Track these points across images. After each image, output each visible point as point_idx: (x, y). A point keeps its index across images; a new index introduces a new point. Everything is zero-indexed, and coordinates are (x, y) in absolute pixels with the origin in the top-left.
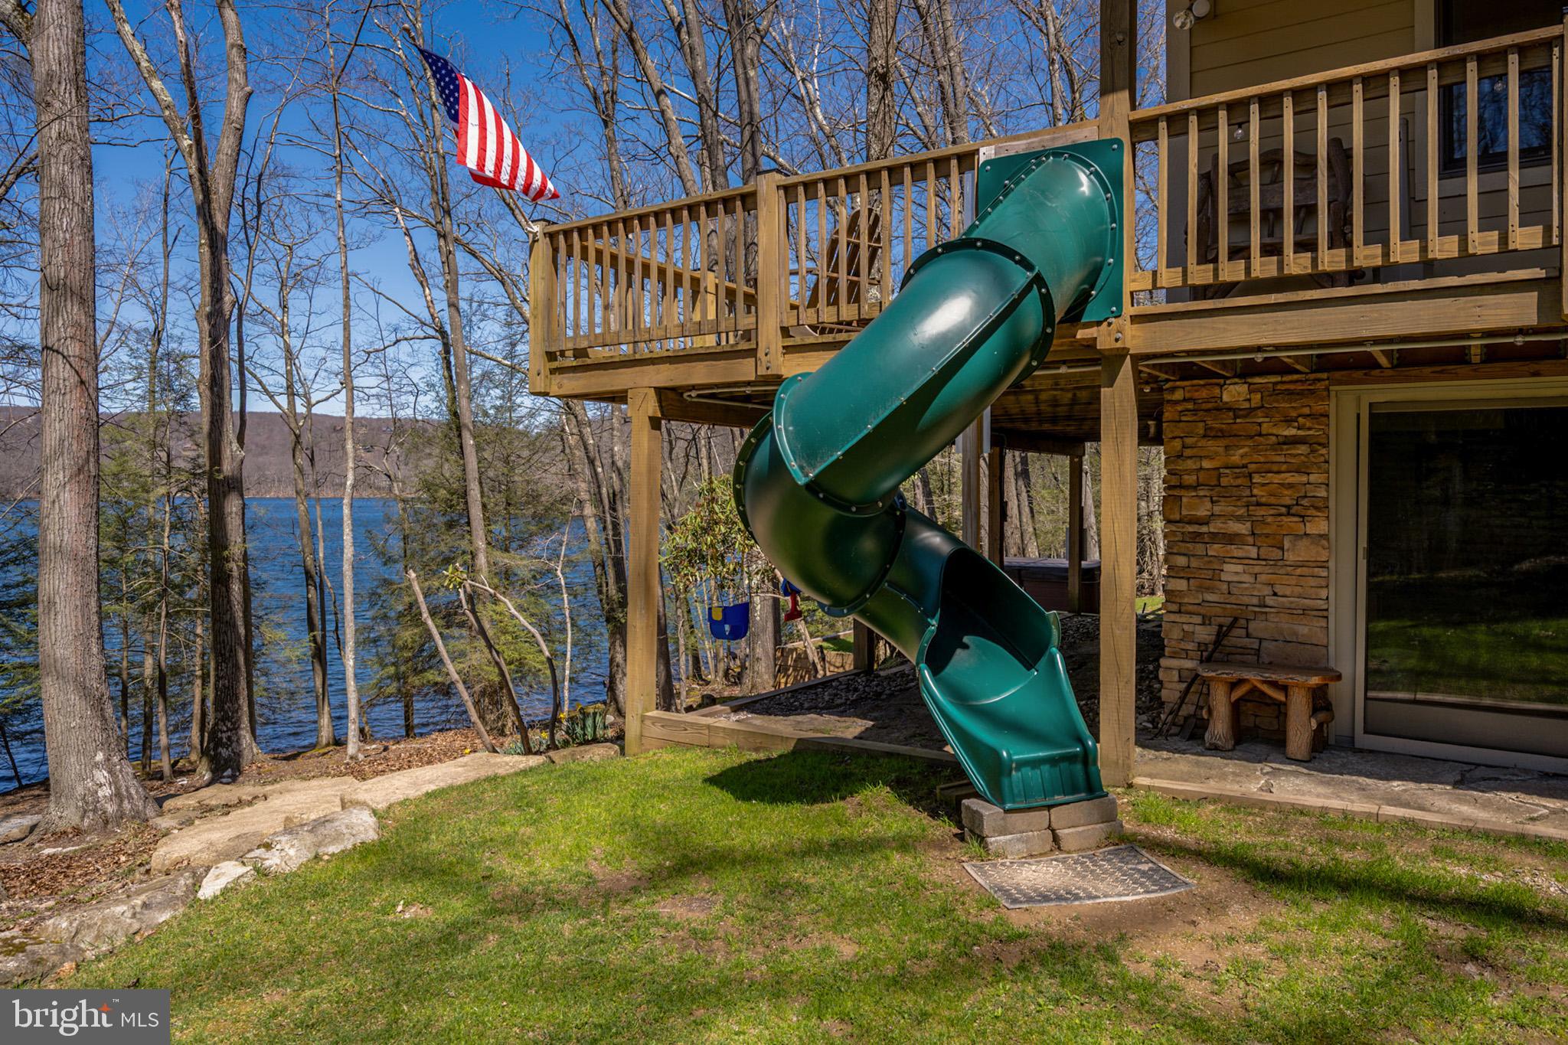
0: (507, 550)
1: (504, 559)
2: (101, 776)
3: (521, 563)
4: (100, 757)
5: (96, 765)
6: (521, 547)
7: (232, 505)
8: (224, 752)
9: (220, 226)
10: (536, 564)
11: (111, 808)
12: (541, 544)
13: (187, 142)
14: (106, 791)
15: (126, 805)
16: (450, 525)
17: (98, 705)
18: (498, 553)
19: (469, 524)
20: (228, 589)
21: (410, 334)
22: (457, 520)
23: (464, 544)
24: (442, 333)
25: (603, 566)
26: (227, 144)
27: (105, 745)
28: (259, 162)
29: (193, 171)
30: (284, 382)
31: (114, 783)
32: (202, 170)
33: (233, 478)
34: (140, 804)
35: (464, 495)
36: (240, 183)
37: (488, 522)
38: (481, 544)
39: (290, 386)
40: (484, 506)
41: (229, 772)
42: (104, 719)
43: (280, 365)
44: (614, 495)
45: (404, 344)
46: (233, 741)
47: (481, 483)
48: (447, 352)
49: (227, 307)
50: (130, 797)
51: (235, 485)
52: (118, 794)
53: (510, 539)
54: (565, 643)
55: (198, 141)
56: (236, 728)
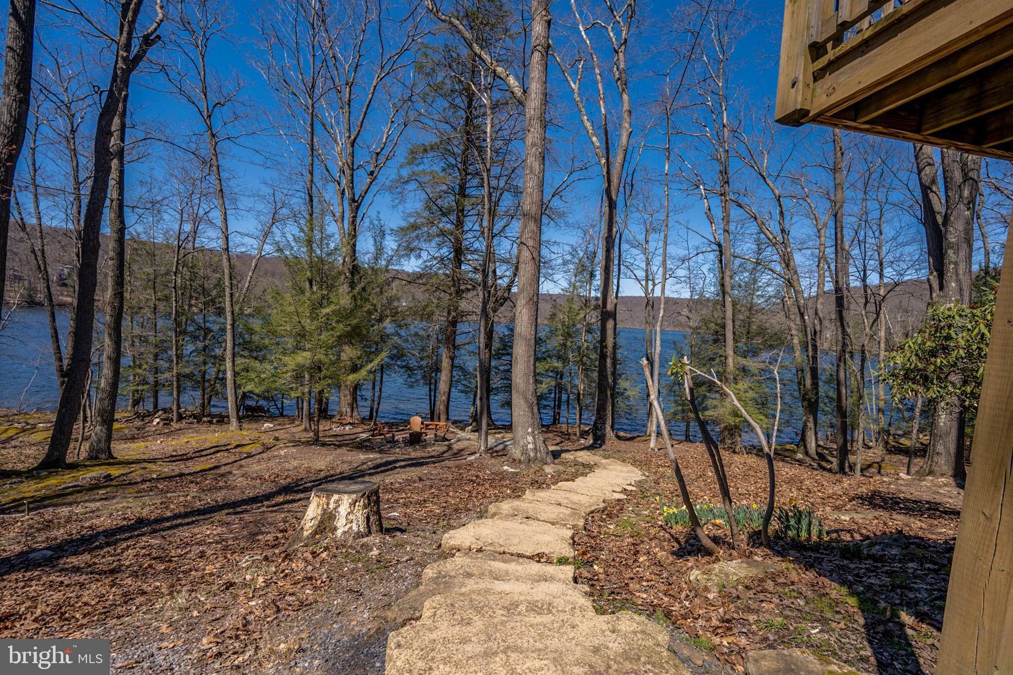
0: (745, 357)
1: (743, 361)
2: (530, 439)
3: (752, 364)
4: (530, 430)
5: (528, 433)
6: (753, 356)
7: (610, 324)
8: (599, 433)
9: (614, 197)
10: (762, 366)
11: (532, 454)
12: (766, 355)
13: (603, 161)
14: (531, 446)
15: (538, 455)
16: (716, 341)
17: (531, 407)
18: (740, 358)
19: (725, 342)
20: (605, 361)
21: (704, 250)
22: (719, 338)
23: (721, 352)
24: (719, 245)
25: (802, 371)
26: (619, 158)
27: (532, 425)
28: (633, 165)
29: (605, 173)
30: (644, 274)
31: (535, 443)
32: (608, 172)
33: (611, 312)
34: (544, 455)
35: (724, 327)
36: (624, 175)
37: (735, 340)
38: (730, 352)
39: (647, 276)
40: (734, 333)
41: (599, 442)
42: (533, 413)
43: (643, 265)
44: (815, 332)
45: (701, 256)
46: (603, 428)
47: (733, 321)
48: (721, 256)
49: (614, 233)
50: (540, 451)
51: (613, 315)
52: (535, 449)
53: (748, 352)
54: (776, 410)
55: (608, 160)
56: (604, 423)
